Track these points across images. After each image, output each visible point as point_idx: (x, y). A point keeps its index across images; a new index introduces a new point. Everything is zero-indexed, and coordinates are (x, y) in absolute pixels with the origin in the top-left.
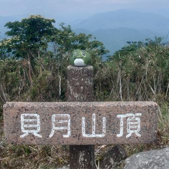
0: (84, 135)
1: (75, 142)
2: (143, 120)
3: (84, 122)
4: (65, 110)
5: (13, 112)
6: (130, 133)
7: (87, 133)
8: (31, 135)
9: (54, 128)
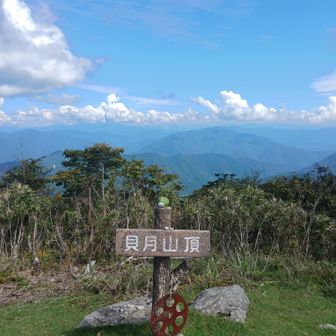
0: (165, 250)
1: (158, 254)
2: (201, 241)
3: (164, 242)
4: (154, 233)
5: (122, 235)
6: (193, 250)
7: (167, 248)
8: (132, 249)
9: (146, 245)
